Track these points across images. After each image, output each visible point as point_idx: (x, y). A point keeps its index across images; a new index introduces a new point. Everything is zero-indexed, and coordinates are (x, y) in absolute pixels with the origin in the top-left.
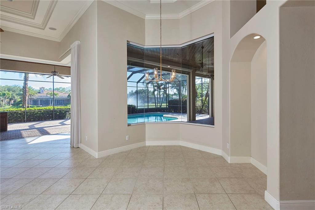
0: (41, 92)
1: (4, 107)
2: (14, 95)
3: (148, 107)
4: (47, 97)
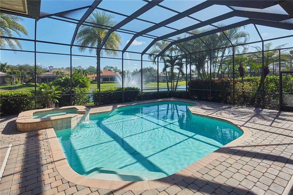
0: (50, 71)
1: (14, 85)
2: (25, 73)
3: (158, 90)
4: (53, 76)
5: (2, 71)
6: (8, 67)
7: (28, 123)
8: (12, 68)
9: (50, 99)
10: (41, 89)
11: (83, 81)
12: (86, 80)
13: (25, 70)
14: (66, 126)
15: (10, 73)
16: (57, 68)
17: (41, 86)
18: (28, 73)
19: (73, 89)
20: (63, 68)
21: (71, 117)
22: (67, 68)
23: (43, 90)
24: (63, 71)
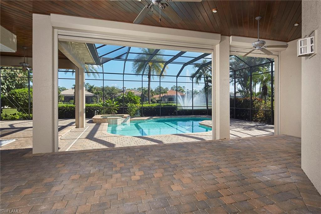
5: (91, 92)
6: (95, 89)
7: (97, 119)
8: (97, 89)
9: (112, 110)
10: (107, 103)
11: (134, 99)
12: (136, 98)
13: (106, 91)
14: (114, 123)
15: (96, 93)
16: (131, 88)
17: (108, 101)
18: (108, 94)
19: (127, 105)
20: (135, 89)
21: (117, 118)
22: (139, 89)
23: (108, 104)
24: (133, 92)
